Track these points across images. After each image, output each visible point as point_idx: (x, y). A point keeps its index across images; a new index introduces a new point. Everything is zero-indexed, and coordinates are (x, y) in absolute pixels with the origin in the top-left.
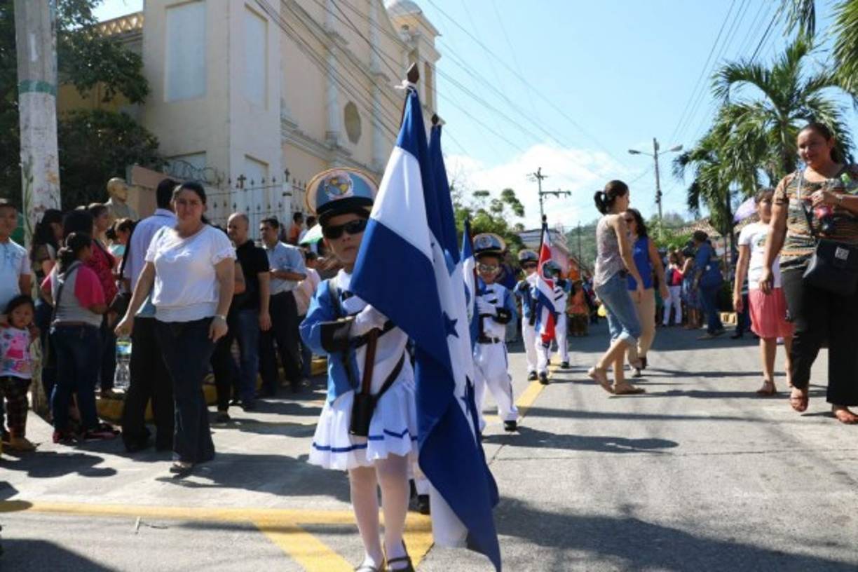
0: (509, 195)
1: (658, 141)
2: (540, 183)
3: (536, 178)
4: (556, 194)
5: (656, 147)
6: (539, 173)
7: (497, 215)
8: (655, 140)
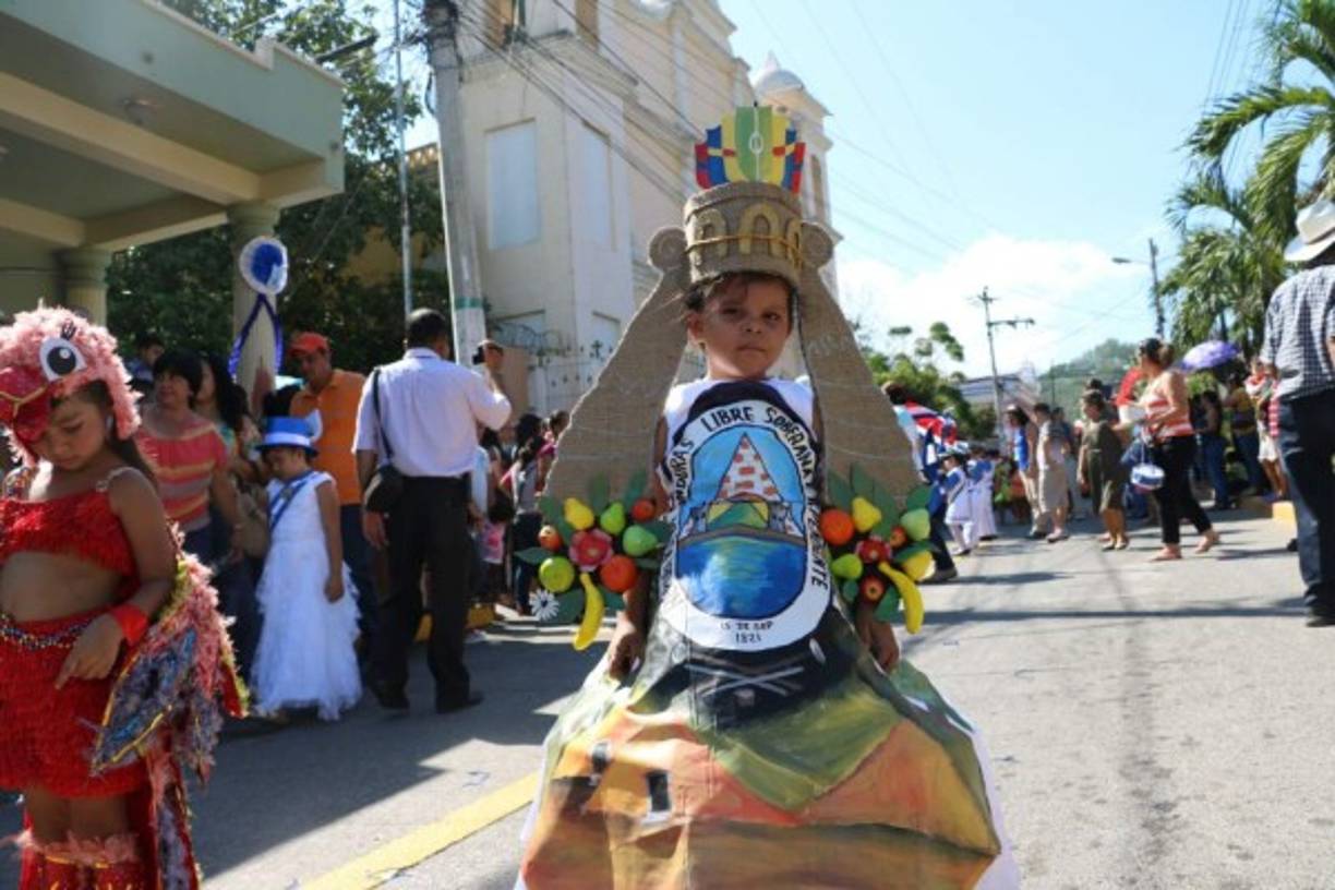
0: (941, 332)
1: (1154, 243)
2: (987, 309)
3: (981, 302)
4: (1012, 323)
5: (1154, 251)
6: (985, 294)
7: (924, 360)
8: (1151, 242)
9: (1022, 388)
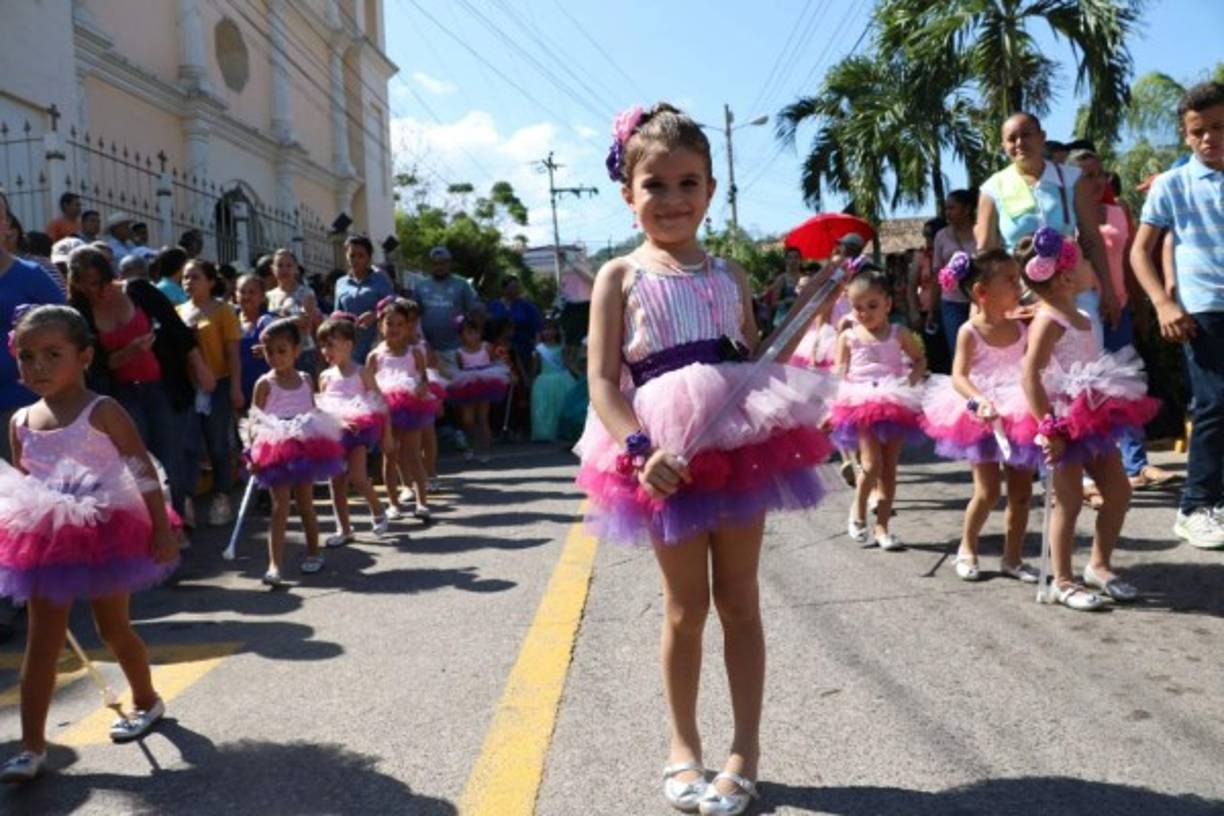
0: (504, 193)
1: (730, 109)
2: (551, 175)
3: (546, 168)
4: (576, 192)
5: (729, 118)
6: (550, 159)
7: (484, 222)
8: (727, 107)
9: (583, 260)
